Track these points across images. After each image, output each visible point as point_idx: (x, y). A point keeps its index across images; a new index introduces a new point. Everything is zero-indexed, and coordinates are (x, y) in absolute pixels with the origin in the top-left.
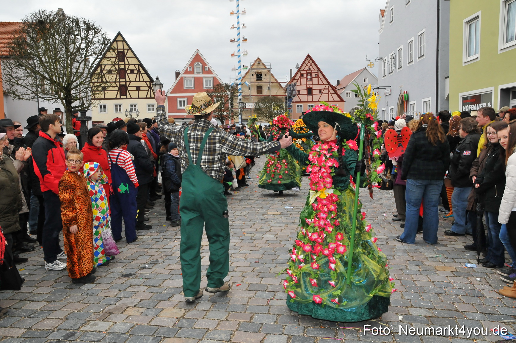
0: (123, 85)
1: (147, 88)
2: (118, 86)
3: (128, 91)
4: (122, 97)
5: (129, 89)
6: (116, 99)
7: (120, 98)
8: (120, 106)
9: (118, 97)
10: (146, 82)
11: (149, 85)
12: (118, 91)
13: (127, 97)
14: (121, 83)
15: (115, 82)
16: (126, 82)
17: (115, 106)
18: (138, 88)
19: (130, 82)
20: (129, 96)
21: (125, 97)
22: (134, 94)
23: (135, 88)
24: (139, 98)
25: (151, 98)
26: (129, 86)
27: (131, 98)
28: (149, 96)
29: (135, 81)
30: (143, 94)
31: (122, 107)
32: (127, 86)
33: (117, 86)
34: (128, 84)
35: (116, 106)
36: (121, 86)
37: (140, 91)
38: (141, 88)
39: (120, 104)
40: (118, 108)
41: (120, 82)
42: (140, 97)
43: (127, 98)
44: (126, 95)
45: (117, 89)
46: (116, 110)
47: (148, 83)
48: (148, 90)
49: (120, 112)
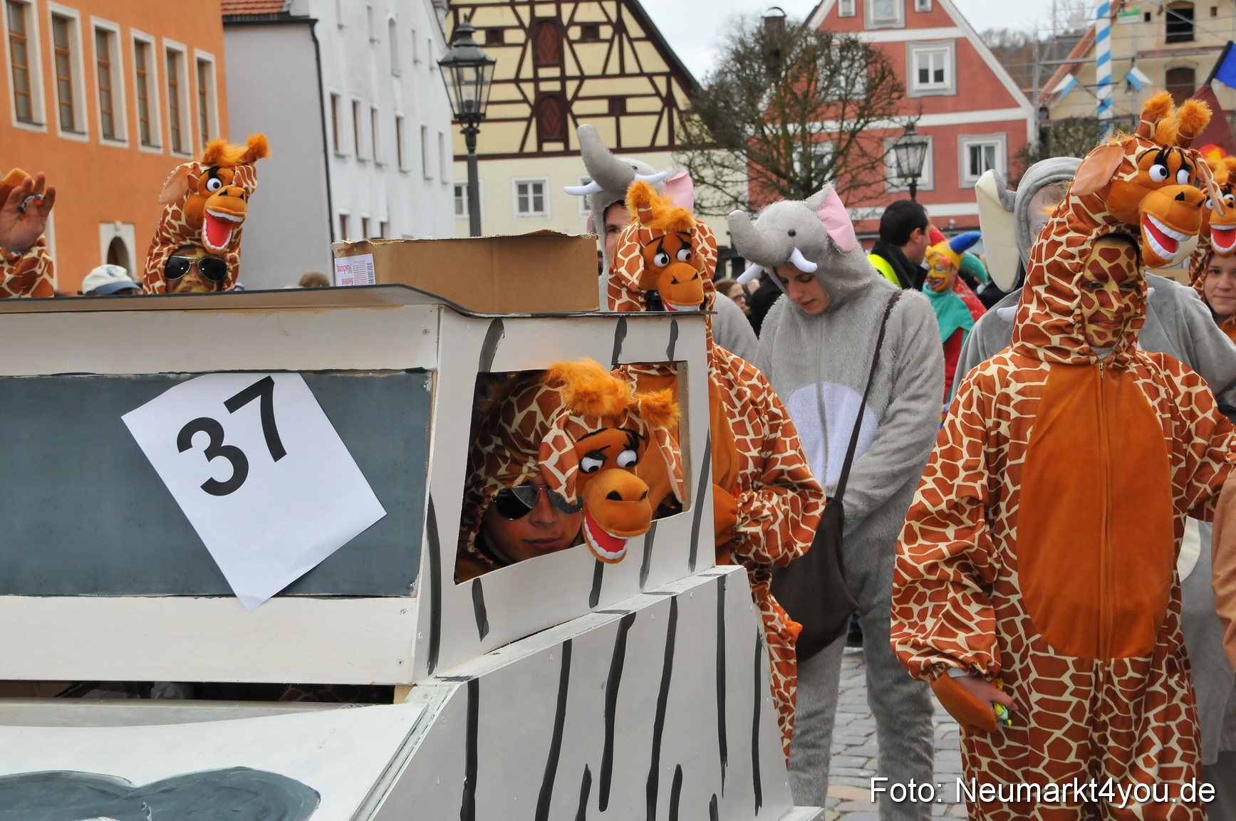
0: (550, 95)
1: (656, 104)
2: (531, 96)
3: (575, 118)
4: (548, 147)
5: (578, 108)
6: (521, 155)
7: (540, 154)
8: (538, 188)
9: (531, 146)
10: (650, 76)
11: (663, 91)
12: (529, 120)
13: (567, 145)
14: (545, 87)
15: (517, 81)
16: (563, 79)
17: (515, 190)
18: (617, 106)
19: (582, 78)
21: (559, 147)
23: (603, 106)
25: (671, 147)
26: (576, 97)
28: (663, 140)
29: (604, 76)
30: (637, 130)
31: (547, 194)
32: (569, 95)
33: (525, 100)
34: (571, 86)
35: (522, 188)
36: (542, 97)
37: (623, 120)
38: (632, 105)
39: (537, 178)
40: (531, 195)
41: (536, 80)
42: (625, 144)
43: (567, 152)
44: (565, 139)
45: (525, 111)
46: (523, 206)
47: (661, 82)
48: (660, 114)
49: (539, 213)
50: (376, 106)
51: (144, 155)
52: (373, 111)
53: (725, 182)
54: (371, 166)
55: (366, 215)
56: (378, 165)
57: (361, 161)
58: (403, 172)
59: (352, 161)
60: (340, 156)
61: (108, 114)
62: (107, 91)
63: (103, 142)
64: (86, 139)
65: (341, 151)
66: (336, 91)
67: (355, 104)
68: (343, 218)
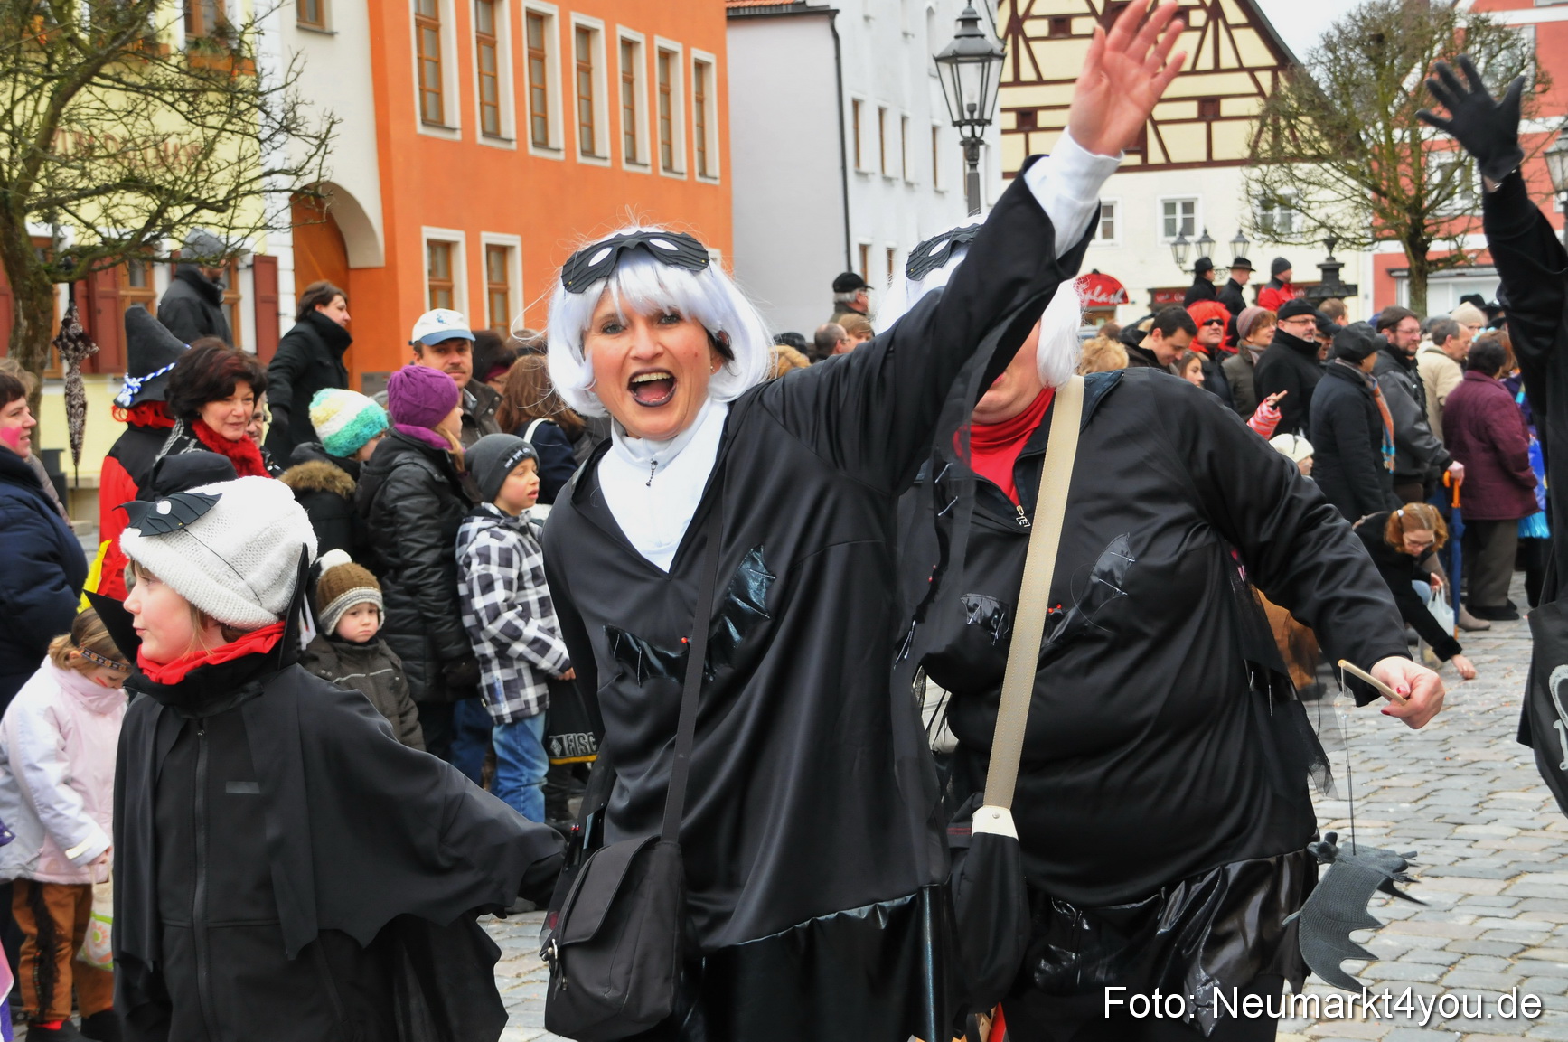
1: (1258, 106)
3: (1155, 124)
5: (1160, 112)
10: (1252, 71)
11: (1268, 89)
13: (1145, 158)
18: (1209, 108)
20: (1155, 156)
21: (1135, 160)
22: (1185, 141)
23: (1191, 109)
24: (1210, 163)
25: (1276, 158)
27: (1169, 165)
28: (1265, 150)
29: (1194, 72)
30: (1233, 139)
31: (1119, 217)
37: (1216, 126)
38: (1227, 108)
39: (1107, 199)
42: (1217, 156)
43: (1145, 167)
44: (1143, 151)
47: (1265, 79)
48: (1263, 118)
49: (1108, 241)
50: (907, 113)
51: (628, 174)
52: (904, 119)
53: (1310, 202)
54: (899, 185)
55: (891, 245)
56: (909, 185)
57: (888, 180)
58: (939, 193)
59: (876, 180)
60: (861, 175)
61: (588, 126)
62: (587, 99)
63: (580, 159)
64: (561, 156)
65: (864, 167)
66: (858, 96)
67: (881, 112)
68: (864, 249)
